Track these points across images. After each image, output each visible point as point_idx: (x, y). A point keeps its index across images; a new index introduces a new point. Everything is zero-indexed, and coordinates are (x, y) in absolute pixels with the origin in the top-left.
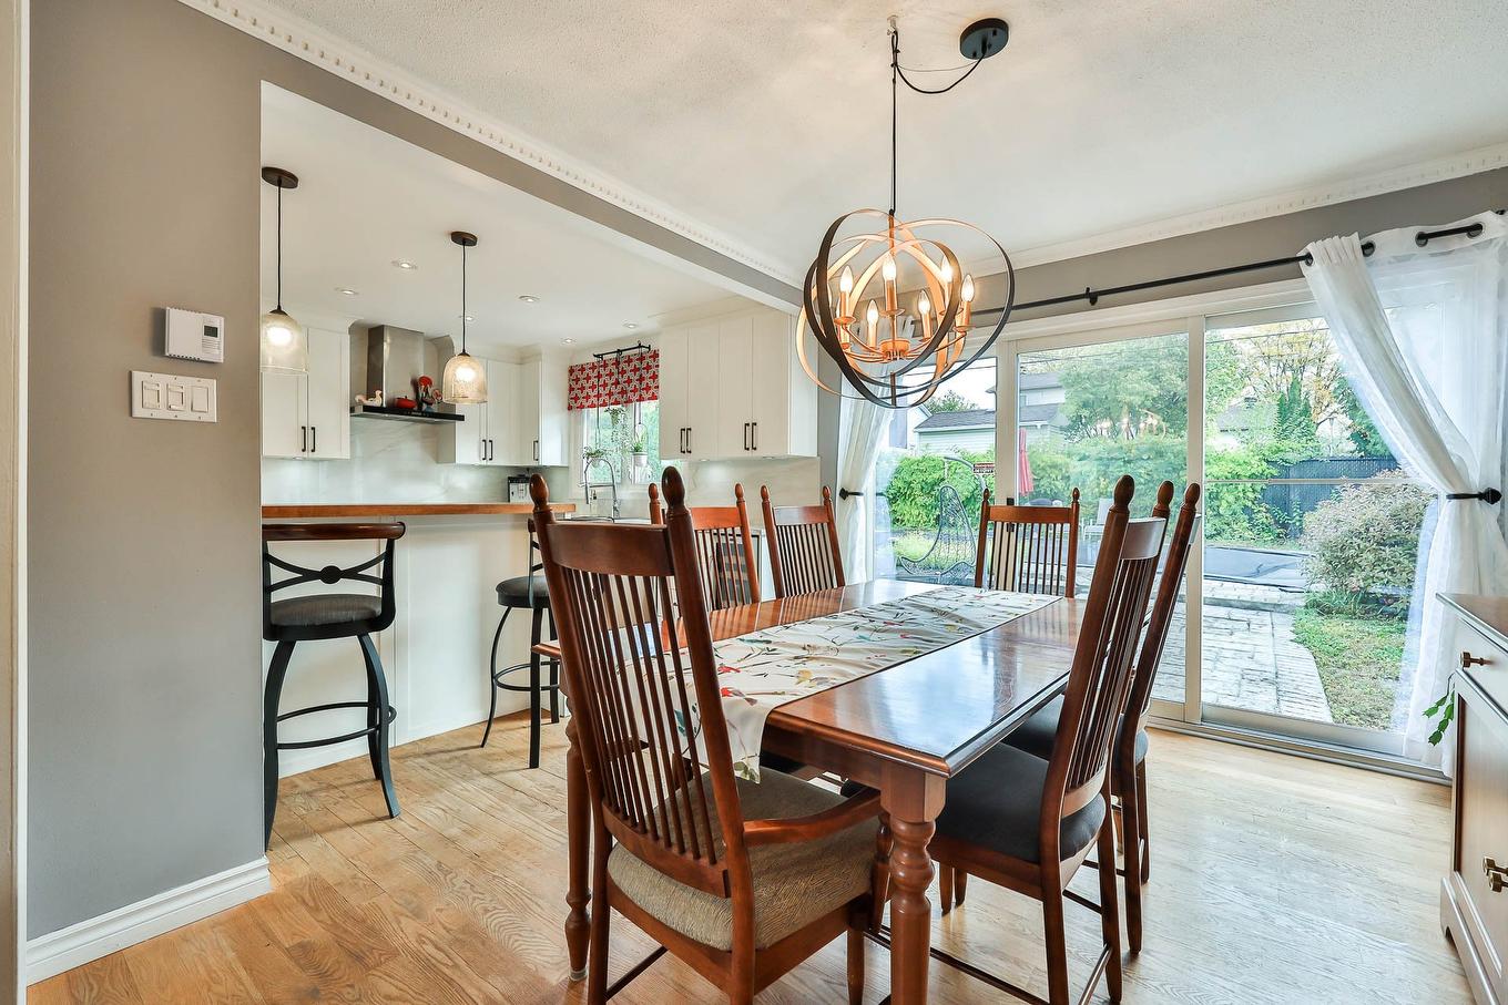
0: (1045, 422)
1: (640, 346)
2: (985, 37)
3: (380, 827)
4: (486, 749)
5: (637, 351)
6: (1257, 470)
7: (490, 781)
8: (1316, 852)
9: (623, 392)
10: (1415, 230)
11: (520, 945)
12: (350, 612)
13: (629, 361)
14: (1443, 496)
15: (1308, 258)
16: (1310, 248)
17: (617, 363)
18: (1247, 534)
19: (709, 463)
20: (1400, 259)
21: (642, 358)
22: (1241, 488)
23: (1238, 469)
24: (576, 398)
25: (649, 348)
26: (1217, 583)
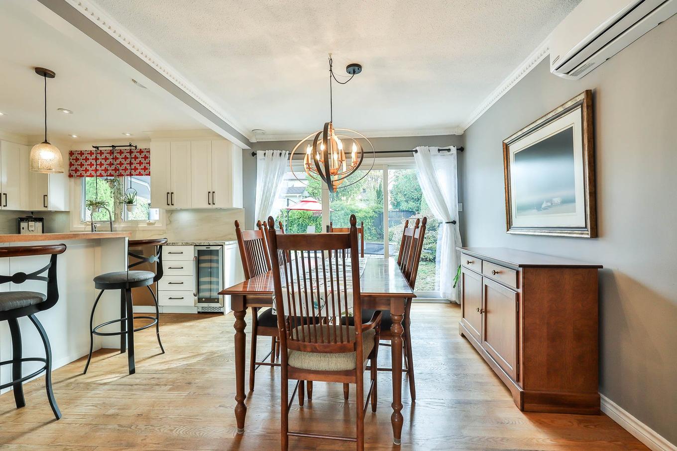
0: (300, 195)
1: (130, 146)
2: (354, 68)
3: (54, 425)
4: (88, 374)
5: (129, 148)
6: (371, 215)
7: (109, 386)
8: (430, 325)
9: (116, 170)
10: (437, 148)
11: (203, 434)
12: (29, 300)
13: (121, 152)
14: (444, 222)
15: (416, 151)
16: (417, 148)
17: (111, 153)
18: (370, 238)
19: (181, 210)
20: (435, 155)
21: (131, 152)
22: (367, 221)
23: (367, 215)
24: (76, 170)
25: (136, 147)
26: (369, 255)
